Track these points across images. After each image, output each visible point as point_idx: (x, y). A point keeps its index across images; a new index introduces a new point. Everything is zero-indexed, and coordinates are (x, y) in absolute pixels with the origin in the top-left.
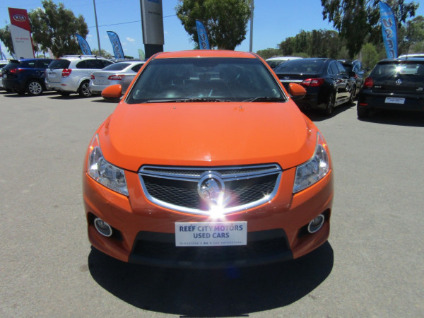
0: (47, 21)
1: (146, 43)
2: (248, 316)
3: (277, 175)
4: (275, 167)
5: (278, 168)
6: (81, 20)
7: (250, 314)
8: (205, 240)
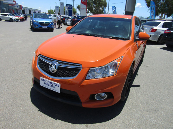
0: (93, 2)
1: (126, 11)
2: (57, 120)
3: (80, 69)
4: (80, 66)
5: (81, 67)
6: (105, 1)
7: (58, 120)
8: (47, 86)
